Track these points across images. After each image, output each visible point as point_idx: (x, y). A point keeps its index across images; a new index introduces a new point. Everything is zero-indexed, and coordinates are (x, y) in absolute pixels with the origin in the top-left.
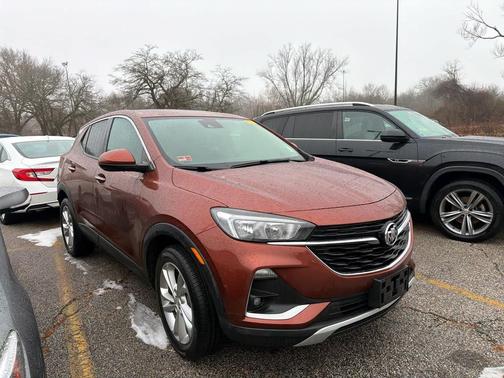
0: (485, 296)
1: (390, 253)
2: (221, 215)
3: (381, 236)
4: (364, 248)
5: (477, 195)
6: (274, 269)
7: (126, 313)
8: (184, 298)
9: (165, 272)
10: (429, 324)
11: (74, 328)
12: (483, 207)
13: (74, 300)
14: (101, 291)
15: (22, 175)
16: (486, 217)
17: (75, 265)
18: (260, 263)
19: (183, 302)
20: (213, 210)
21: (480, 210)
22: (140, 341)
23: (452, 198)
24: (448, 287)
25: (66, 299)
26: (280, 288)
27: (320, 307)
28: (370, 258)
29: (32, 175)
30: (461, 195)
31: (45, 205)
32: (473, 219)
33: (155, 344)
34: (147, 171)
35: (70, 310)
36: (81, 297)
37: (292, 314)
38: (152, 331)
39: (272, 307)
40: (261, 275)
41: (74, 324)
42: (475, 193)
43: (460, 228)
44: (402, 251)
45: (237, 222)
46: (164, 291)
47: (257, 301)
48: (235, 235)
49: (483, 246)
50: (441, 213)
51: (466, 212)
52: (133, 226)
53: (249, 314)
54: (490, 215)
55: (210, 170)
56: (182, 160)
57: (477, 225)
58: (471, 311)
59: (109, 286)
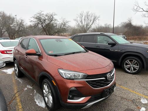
0: (136, 91)
1: (108, 82)
2: (61, 71)
3: (106, 77)
4: (101, 81)
5: (135, 61)
6: (75, 87)
7: (33, 96)
8: (50, 94)
9: (44, 86)
10: (119, 100)
11: (18, 101)
12: (136, 64)
13: (18, 92)
14: (26, 89)
15: (3, 52)
16: (137, 67)
17: (18, 80)
18: (71, 86)
19: (50, 95)
20: (59, 70)
21: (135, 65)
22: (37, 105)
23: (128, 61)
24: (125, 88)
25: (16, 91)
26: (77, 93)
27: (89, 98)
28: (103, 83)
29: (5, 52)
30: (130, 61)
31: (10, 61)
32: (133, 68)
33: (42, 106)
34: (40, 56)
35: (17, 95)
36: (20, 90)
37: (81, 100)
38: (41, 102)
39: (75, 98)
40: (72, 89)
41: (18, 99)
42: (134, 60)
43: (130, 70)
44: (112, 81)
45: (65, 73)
46: (44, 91)
47: (71, 96)
48: (65, 77)
49: (136, 76)
50: (125, 66)
51: (132, 66)
52: (35, 72)
53: (68, 100)
54: (138, 67)
55: (58, 56)
56: (50, 53)
57: (135, 69)
58: (131, 96)
59: (28, 87)
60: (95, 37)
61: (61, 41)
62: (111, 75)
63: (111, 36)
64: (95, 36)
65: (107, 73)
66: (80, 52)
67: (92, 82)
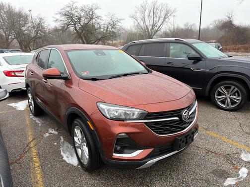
0: (233, 141)
1: (185, 124)
2: (102, 106)
3: (180, 117)
4: (172, 123)
5: (234, 88)
6: (127, 133)
7: (59, 146)
8: (85, 143)
9: (76, 130)
10: (204, 155)
11: (34, 154)
12: (236, 94)
13: (34, 139)
14: (47, 135)
15: (8, 74)
16: (238, 99)
17: (35, 121)
18: (119, 130)
19: (84, 145)
20: (98, 104)
21: (235, 95)
22: (65, 161)
23: (222, 89)
24: (215, 135)
25: (30, 139)
26: (130, 142)
27: (149, 151)
29: (13, 74)
30: (226, 88)
31: (20, 89)
32: (231, 100)
33: (71, 163)
34: (68, 80)
35: (32, 145)
36: (38, 137)
37: (136, 154)
38: (70, 156)
39: (126, 151)
40: (121, 136)
41: (34, 152)
42: (233, 87)
43: (224, 104)
44: (191, 122)
45: (110, 110)
46: (76, 139)
47: (119, 148)
48: (108, 117)
49: (235, 113)
50: (216, 96)
51: (228, 96)
52: (61, 106)
53: (114, 154)
54: (240, 98)
55: (99, 80)
56: (84, 74)
57: (233, 103)
58: (225, 148)
59: (51, 132)
60: (165, 46)
61: (104, 54)
62: (190, 113)
63: (194, 45)
64: (166, 44)
65: (183, 109)
66: (137, 73)
67: (155, 124)
